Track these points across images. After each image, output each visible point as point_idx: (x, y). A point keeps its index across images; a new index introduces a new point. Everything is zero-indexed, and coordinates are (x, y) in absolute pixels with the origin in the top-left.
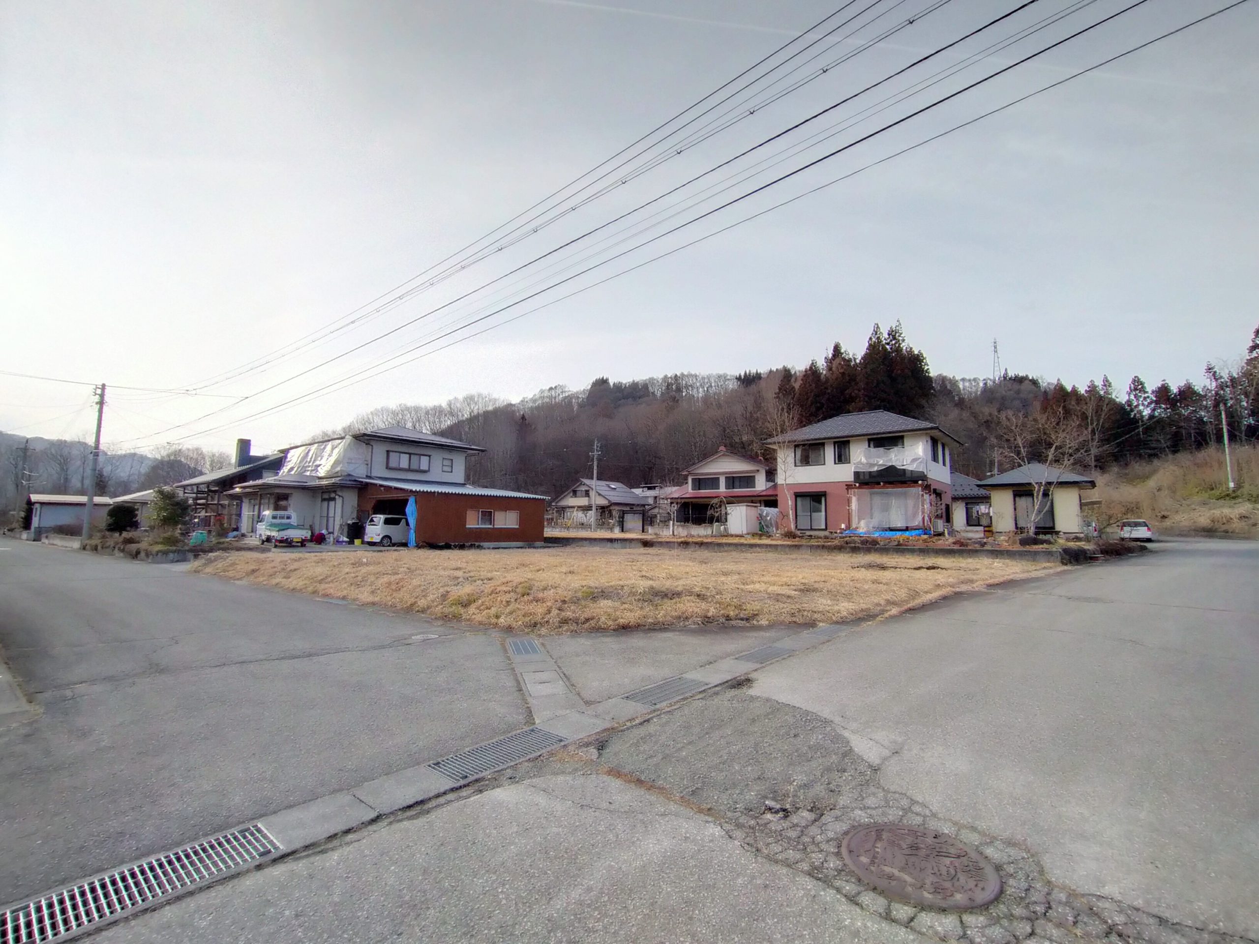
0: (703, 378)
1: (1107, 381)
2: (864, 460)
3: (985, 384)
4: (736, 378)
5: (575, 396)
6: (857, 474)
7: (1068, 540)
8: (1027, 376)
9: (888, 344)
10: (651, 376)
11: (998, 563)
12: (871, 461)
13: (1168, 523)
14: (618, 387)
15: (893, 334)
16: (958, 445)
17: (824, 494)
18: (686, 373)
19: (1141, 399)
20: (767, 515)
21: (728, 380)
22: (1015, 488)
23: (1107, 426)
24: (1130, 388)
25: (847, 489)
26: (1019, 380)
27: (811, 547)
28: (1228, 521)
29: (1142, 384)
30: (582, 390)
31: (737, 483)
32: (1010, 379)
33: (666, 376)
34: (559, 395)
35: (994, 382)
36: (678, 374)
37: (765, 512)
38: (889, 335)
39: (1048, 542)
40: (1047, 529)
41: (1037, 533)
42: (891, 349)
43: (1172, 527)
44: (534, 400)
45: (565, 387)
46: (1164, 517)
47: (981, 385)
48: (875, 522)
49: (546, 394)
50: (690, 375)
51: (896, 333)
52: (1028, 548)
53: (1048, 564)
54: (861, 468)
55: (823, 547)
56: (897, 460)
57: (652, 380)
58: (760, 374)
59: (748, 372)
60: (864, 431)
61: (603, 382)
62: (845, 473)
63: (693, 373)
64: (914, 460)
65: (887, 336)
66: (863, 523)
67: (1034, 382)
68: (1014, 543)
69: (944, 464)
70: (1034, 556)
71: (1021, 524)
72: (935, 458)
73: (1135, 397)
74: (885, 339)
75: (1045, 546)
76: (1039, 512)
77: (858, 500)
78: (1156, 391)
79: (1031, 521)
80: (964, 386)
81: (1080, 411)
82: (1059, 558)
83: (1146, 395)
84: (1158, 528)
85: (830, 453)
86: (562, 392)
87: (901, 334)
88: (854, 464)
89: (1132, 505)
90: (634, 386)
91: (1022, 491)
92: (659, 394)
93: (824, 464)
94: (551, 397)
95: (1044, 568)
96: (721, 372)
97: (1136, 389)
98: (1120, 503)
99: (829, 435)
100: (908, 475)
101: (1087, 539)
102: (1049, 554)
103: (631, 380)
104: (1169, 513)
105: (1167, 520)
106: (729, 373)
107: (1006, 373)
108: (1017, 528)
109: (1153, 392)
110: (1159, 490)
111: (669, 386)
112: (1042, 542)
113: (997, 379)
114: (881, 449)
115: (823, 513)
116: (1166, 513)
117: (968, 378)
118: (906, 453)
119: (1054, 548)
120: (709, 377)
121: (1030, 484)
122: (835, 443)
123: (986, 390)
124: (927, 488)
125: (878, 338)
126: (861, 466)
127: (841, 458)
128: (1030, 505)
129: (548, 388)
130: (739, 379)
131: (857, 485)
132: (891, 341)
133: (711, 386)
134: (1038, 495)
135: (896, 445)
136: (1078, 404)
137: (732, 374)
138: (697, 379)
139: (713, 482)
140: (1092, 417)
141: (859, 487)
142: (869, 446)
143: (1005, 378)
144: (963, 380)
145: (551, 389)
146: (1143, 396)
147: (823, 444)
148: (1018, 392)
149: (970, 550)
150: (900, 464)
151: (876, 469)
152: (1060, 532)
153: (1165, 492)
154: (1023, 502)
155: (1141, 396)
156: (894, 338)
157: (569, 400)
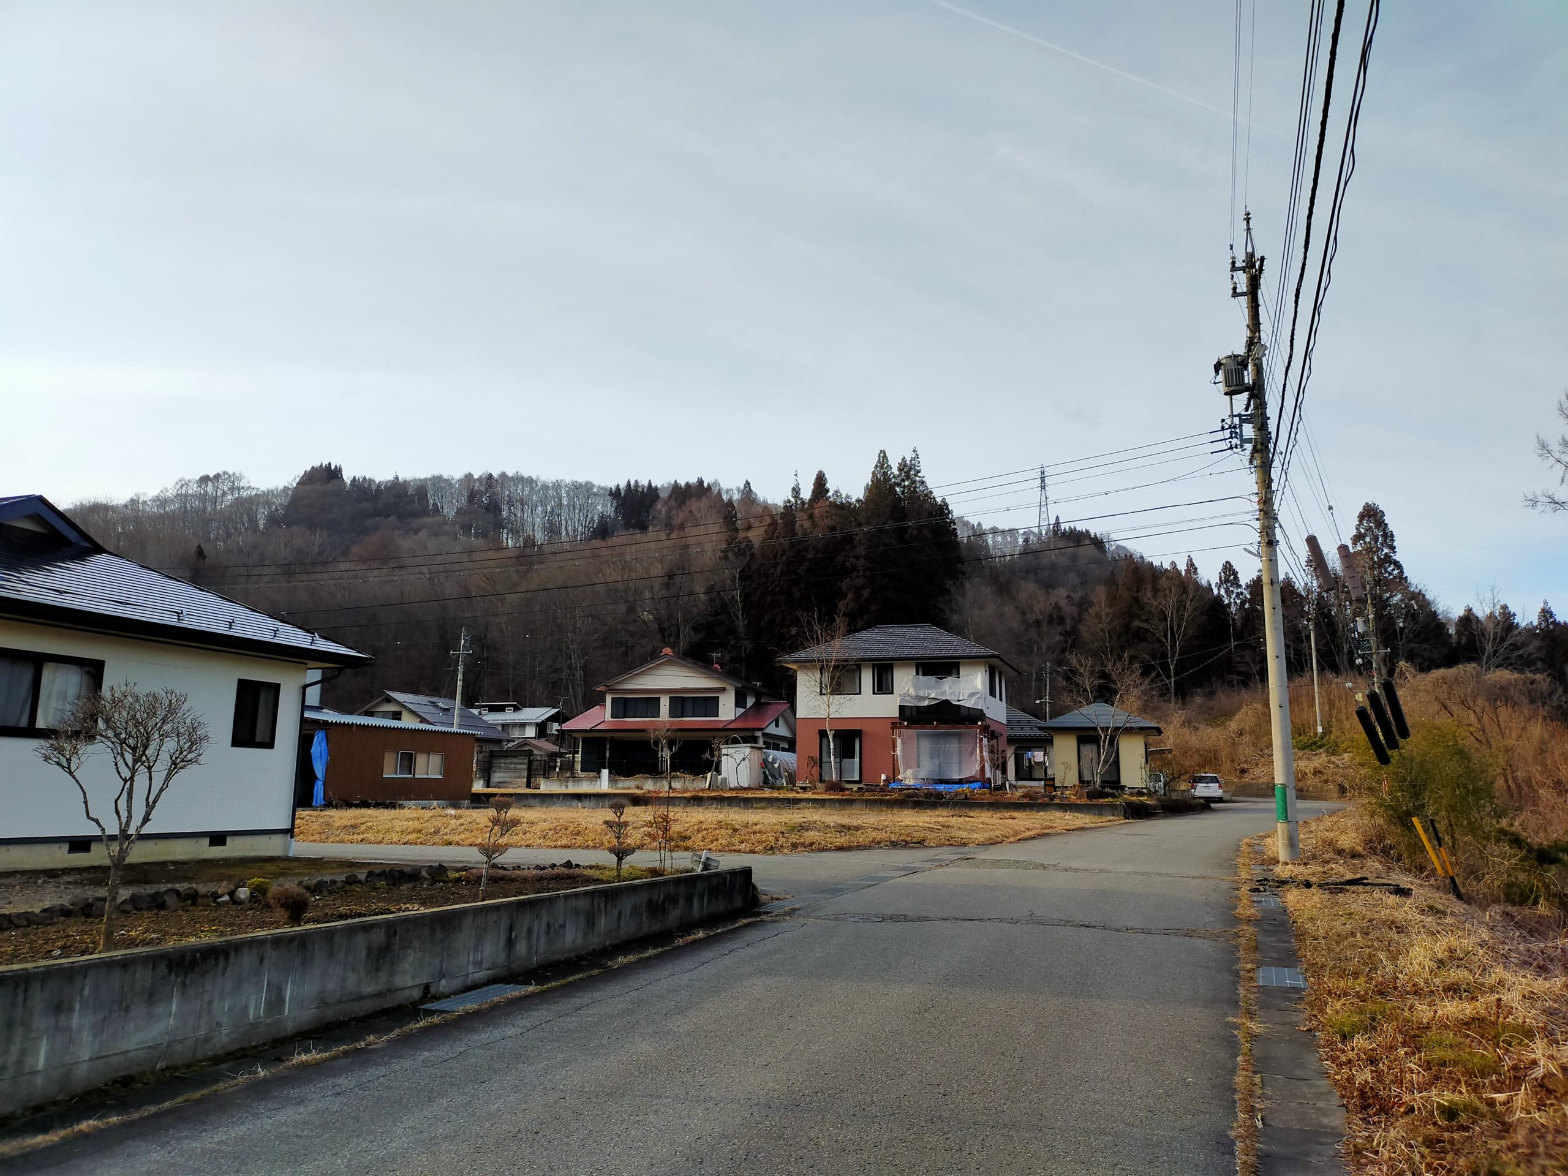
0: (545, 487)
1: (1192, 565)
2: (912, 691)
3: (1026, 540)
4: (611, 493)
5: (264, 498)
6: (902, 708)
7: (1131, 794)
8: (1087, 531)
9: (899, 485)
10: (436, 474)
11: (1068, 816)
12: (921, 693)
13: (1246, 779)
14: (364, 490)
15: (908, 469)
16: (1015, 674)
17: (858, 733)
18: (510, 474)
19: (1233, 596)
20: (774, 760)
21: (595, 495)
22: (1081, 733)
23: (1190, 632)
24: (1220, 577)
25: (893, 729)
26: (1077, 538)
27: (867, 801)
28: (1303, 777)
29: (1235, 574)
30: (281, 487)
31: (689, 707)
32: (1064, 534)
33: (469, 476)
34: (224, 494)
35: (1039, 539)
36: (495, 475)
37: (771, 757)
38: (900, 470)
39: (1113, 796)
40: (1113, 782)
41: (1103, 787)
42: (903, 492)
43: (1250, 785)
44: (162, 502)
45: (240, 479)
46: (1243, 771)
47: (1020, 541)
48: (924, 773)
49: (193, 489)
50: (519, 479)
51: (911, 469)
52: (1094, 801)
53: (1113, 818)
54: (908, 702)
55: (881, 800)
56: (952, 693)
57: (438, 480)
58: (656, 488)
59: (632, 483)
60: (913, 653)
61: (331, 474)
62: (886, 707)
63: (526, 475)
64: (972, 695)
65: (896, 472)
66: (909, 772)
67: (1098, 543)
68: (1081, 797)
69: (1001, 699)
70: (1099, 810)
71: (1087, 777)
72: (992, 693)
73: (1226, 592)
74: (894, 477)
75: (1110, 799)
76: (1106, 762)
77: (903, 743)
78: (1250, 585)
79: (1096, 775)
80: (994, 542)
81: (1157, 607)
82: (1122, 812)
83: (1239, 590)
84: (1237, 786)
85: (867, 678)
86: (232, 489)
87: (919, 472)
88: (900, 695)
89: (1210, 755)
90: (397, 488)
91: (1086, 736)
92: (450, 512)
93: (860, 693)
94: (203, 497)
95: (1109, 821)
96: (582, 479)
97: (1227, 581)
98: (1198, 751)
99: (869, 655)
100: (964, 712)
101: (1150, 794)
102: (1113, 808)
103: (391, 478)
104: (1248, 766)
105: (1246, 775)
106: (596, 482)
107: (1057, 523)
108: (1081, 781)
109: (1248, 586)
110: (1241, 734)
111: (472, 496)
112: (1107, 795)
113: (1044, 533)
114: (932, 679)
115: (857, 760)
116: (1245, 766)
117: (1000, 528)
118: (963, 685)
119: (1118, 802)
120: (557, 486)
121: (1095, 729)
122: (874, 666)
123: (1028, 551)
124: (985, 729)
125: (885, 474)
126: (909, 698)
127: (883, 686)
128: (1094, 755)
129: (198, 478)
130: (615, 494)
131: (906, 723)
132: (903, 480)
133: (561, 505)
134: (1104, 742)
135: (950, 674)
136: (1154, 596)
137: (603, 485)
138: (532, 488)
139: (648, 704)
140: (1172, 618)
141: (907, 727)
142: (917, 674)
143: (1055, 532)
144: (994, 531)
145: (205, 479)
146: (1235, 591)
147: (859, 668)
148: (1074, 558)
149: (1040, 804)
150: (956, 698)
151: (926, 703)
152: (1125, 786)
153: (1246, 738)
154: (1088, 750)
155: (1232, 591)
156: (908, 477)
157: (248, 505)
